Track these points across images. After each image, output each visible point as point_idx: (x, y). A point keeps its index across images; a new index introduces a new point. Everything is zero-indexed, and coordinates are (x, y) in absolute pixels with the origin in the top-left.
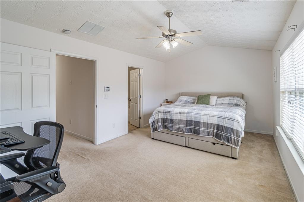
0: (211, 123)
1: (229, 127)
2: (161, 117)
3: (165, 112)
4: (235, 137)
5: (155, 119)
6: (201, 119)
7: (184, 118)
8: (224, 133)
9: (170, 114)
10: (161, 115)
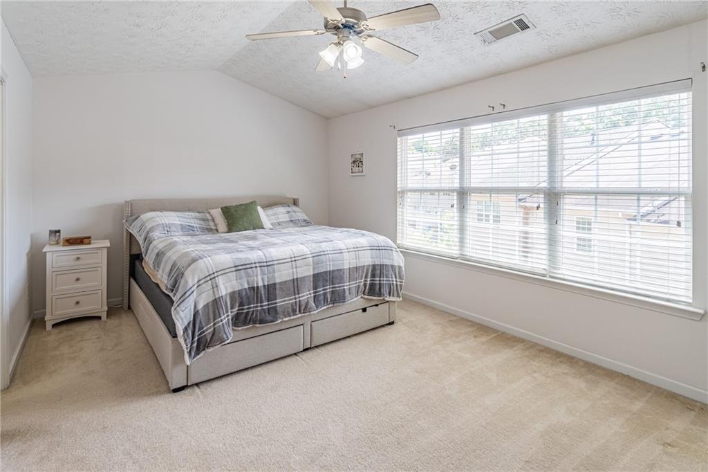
0: (363, 265)
1: (389, 263)
2: (230, 290)
3: (241, 268)
4: (398, 280)
5: (200, 306)
6: (345, 262)
7: (306, 271)
8: (385, 279)
9: (261, 271)
10: (228, 284)
